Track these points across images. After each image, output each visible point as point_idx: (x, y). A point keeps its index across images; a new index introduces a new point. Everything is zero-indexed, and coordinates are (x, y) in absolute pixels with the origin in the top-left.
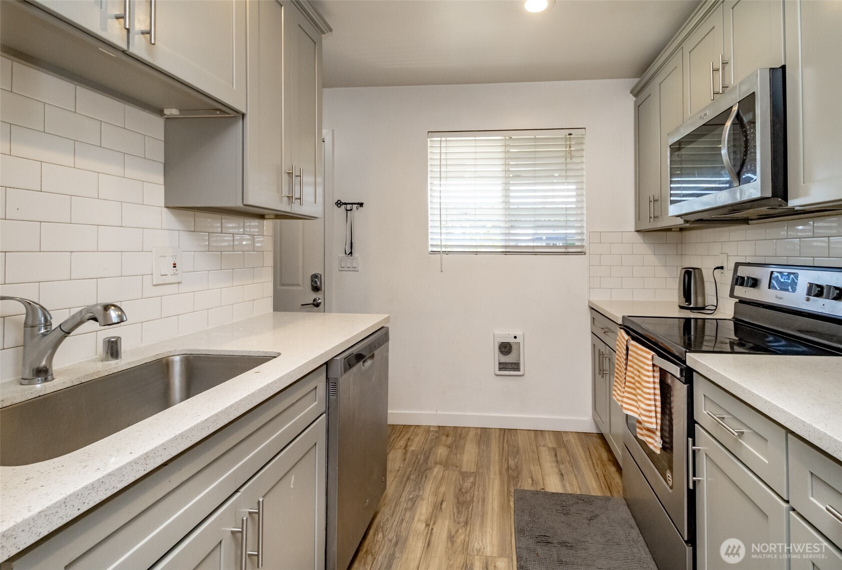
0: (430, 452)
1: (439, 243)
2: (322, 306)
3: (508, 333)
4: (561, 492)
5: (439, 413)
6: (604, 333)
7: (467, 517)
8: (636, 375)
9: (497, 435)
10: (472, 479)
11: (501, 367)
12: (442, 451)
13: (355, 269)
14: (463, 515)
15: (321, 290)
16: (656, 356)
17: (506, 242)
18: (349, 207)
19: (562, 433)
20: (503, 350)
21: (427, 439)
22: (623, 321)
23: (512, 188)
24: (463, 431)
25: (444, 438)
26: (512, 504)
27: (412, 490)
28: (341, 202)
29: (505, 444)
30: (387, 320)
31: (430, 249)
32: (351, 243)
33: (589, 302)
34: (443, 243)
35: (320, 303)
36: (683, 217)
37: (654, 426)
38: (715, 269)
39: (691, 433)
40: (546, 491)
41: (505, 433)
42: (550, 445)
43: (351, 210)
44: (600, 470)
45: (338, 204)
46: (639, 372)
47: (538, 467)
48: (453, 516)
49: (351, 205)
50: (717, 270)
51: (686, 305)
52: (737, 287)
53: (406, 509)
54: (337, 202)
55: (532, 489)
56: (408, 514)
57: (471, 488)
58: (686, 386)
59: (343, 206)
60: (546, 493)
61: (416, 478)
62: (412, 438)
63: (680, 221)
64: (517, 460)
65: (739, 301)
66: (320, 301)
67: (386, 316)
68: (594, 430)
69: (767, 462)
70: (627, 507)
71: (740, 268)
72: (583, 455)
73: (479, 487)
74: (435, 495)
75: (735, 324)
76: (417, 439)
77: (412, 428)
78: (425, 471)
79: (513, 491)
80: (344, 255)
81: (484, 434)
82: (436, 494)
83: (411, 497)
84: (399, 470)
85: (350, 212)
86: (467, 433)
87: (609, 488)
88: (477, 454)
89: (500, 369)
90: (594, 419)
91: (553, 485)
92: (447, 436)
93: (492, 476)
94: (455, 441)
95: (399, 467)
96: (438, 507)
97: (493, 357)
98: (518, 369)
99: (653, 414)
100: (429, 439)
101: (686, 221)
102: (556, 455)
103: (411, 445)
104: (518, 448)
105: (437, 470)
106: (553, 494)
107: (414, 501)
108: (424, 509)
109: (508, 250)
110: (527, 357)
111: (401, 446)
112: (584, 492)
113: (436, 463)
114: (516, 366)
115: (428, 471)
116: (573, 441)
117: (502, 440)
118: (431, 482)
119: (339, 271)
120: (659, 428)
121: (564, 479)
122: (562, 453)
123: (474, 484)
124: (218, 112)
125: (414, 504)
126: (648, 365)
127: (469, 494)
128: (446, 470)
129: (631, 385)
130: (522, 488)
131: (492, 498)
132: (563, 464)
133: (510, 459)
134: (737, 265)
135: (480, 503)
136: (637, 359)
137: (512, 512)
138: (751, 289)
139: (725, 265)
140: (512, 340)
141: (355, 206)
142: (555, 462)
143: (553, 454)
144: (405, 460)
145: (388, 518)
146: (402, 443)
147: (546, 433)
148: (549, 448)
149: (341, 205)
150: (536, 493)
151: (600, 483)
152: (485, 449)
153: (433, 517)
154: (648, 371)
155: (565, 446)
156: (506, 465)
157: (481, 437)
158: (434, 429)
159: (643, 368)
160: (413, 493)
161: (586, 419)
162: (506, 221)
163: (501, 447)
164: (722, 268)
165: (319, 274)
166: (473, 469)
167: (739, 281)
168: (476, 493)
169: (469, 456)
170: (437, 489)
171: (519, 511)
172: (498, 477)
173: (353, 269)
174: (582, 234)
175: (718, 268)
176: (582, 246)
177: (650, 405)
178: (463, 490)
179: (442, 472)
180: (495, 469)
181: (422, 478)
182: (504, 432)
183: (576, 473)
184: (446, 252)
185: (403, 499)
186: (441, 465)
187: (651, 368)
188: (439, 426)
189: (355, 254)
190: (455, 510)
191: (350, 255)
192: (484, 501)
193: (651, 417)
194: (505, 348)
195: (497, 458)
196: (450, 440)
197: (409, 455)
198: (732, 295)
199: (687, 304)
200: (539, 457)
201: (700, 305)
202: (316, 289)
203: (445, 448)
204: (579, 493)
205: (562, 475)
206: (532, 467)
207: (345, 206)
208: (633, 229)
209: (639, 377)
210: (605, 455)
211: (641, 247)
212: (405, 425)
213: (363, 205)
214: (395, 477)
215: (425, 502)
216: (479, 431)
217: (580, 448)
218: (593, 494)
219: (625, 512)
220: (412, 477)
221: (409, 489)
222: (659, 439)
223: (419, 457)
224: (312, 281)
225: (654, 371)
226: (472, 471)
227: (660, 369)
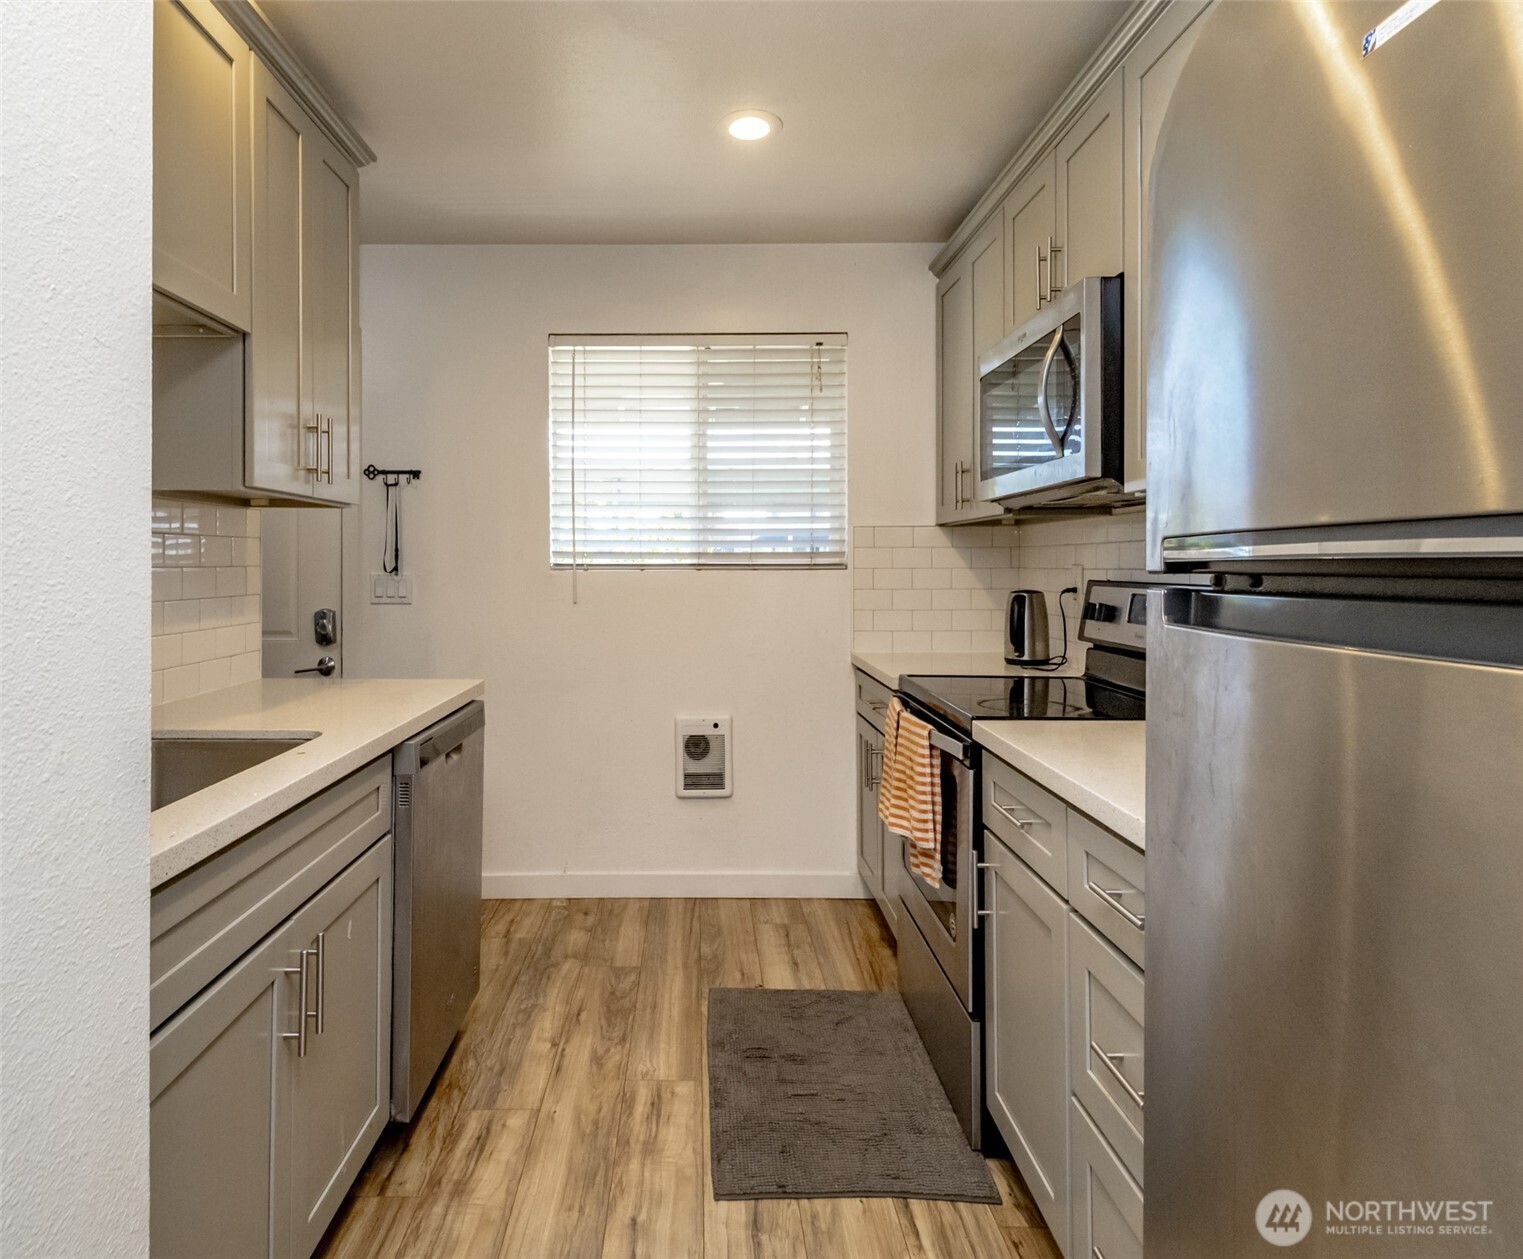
0: (553, 940)
1: (571, 549)
2: (337, 671)
3: (702, 717)
4: (792, 988)
5: (568, 873)
6: (874, 709)
7: (625, 1031)
8: (907, 766)
9: (681, 908)
10: (633, 977)
11: (690, 782)
12: (576, 938)
13: (404, 602)
14: (616, 1029)
15: (335, 641)
16: (935, 732)
17: (699, 547)
18: (391, 479)
19: (802, 902)
20: (693, 750)
21: (547, 920)
22: (900, 684)
23: (710, 432)
24: (616, 905)
25: (580, 917)
26: (704, 1009)
27: (524, 997)
28: (375, 469)
29: (694, 922)
30: (480, 688)
31: (553, 560)
32: (397, 550)
33: (854, 657)
34: (579, 549)
35: (333, 667)
36: (1001, 502)
37: (931, 845)
38: (1064, 592)
39: (979, 844)
40: (766, 987)
41: (697, 906)
42: (778, 921)
43: (396, 484)
44: (865, 954)
45: (370, 472)
46: (911, 760)
47: (755, 954)
48: (599, 1032)
49: (395, 476)
50: (1066, 594)
51: (1014, 656)
52: (1088, 621)
53: (515, 1026)
54: (368, 469)
55: (742, 986)
56: (519, 1032)
57: (631, 990)
58: (971, 772)
59: (380, 478)
60: (766, 991)
61: (530, 980)
62: (518, 918)
63: (998, 510)
64: (716, 946)
65: (1095, 645)
66: (332, 663)
67: (477, 682)
68: (861, 895)
69: (1050, 854)
70: (902, 1004)
71: (1095, 589)
72: (836, 933)
73: (646, 988)
74: (567, 1003)
75: (1088, 686)
76: (527, 921)
77: (518, 904)
78: (545, 969)
79: (707, 991)
80: (382, 572)
81: (655, 909)
82: (568, 1001)
83: (523, 1007)
84: (496, 970)
85: (394, 488)
86: (624, 909)
87: (876, 980)
88: (642, 940)
89: (687, 786)
90: (860, 873)
91: (779, 977)
92: (586, 914)
93: (670, 971)
94: (600, 921)
95: (498, 966)
96: (572, 1019)
97: (674, 763)
98: (721, 786)
99: (930, 826)
100: (552, 918)
101: (1008, 510)
102: (787, 935)
103: (515, 932)
104: (719, 929)
105: (569, 967)
106: (777, 992)
107: (528, 1016)
108: (547, 1024)
109: (702, 561)
110: (738, 763)
111: (498, 933)
112: (833, 986)
113: (566, 956)
114: (716, 780)
115: (551, 969)
116: (820, 912)
117: (689, 915)
118: (558, 985)
119: (373, 604)
120: (939, 847)
121: (798, 970)
122: (799, 932)
123: (637, 984)
124: (201, 331)
125: (529, 1016)
126: (923, 747)
127: (628, 999)
128: (586, 965)
129: (901, 785)
130: (722, 986)
131: (670, 1003)
132: (798, 947)
133: (703, 944)
134: (1092, 583)
135: (648, 1010)
136: (909, 740)
137: (705, 1020)
138: (1107, 624)
139: (1079, 586)
140: (709, 731)
141: (403, 478)
142: (784, 945)
143: (783, 934)
144: (506, 954)
145: (482, 1040)
146: (501, 927)
147: (773, 902)
148: (776, 924)
149: (375, 475)
150: (748, 992)
151: (862, 972)
152: (657, 931)
153: (564, 1034)
154: (923, 756)
155: (806, 923)
156: (696, 954)
157: (649, 912)
158: (559, 904)
159: (915, 753)
160: (526, 1002)
161: (847, 873)
162: (699, 506)
163: (688, 927)
164: (1074, 590)
165: (330, 611)
166: (635, 961)
167: (1090, 612)
168: (641, 997)
169: (627, 943)
170: (569, 995)
171: (716, 1018)
172: (681, 973)
173: (400, 600)
174: (841, 529)
175: (1068, 590)
176: (842, 554)
177: (925, 812)
178: (618, 994)
179: (578, 970)
180: (675, 958)
181: (541, 979)
182: (693, 903)
183: (822, 960)
184: (583, 565)
185: (508, 1011)
186: (576, 958)
187: (927, 752)
188: (570, 899)
189: (406, 571)
190: (604, 1022)
191: (394, 573)
192: (655, 1007)
193: (926, 831)
194: (697, 746)
195: (679, 944)
196: (591, 919)
197: (513, 946)
198: (1081, 637)
199: (1017, 654)
200: (756, 940)
201: (1040, 656)
202: (324, 640)
203: (583, 933)
204: (823, 987)
205: (796, 964)
206: (744, 957)
207: (384, 476)
208: (932, 521)
209: (912, 769)
210: (875, 932)
211: (948, 555)
212: (503, 900)
213: (421, 475)
214: (491, 981)
215: (548, 1015)
216: (646, 904)
217: (832, 924)
218: (847, 989)
219: (898, 1011)
220: (524, 978)
221: (518, 996)
222: (938, 866)
223: (533, 948)
224: (317, 624)
225: (931, 756)
226: (634, 965)
227: (942, 751)
